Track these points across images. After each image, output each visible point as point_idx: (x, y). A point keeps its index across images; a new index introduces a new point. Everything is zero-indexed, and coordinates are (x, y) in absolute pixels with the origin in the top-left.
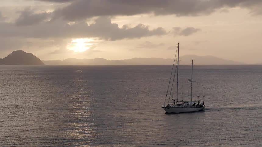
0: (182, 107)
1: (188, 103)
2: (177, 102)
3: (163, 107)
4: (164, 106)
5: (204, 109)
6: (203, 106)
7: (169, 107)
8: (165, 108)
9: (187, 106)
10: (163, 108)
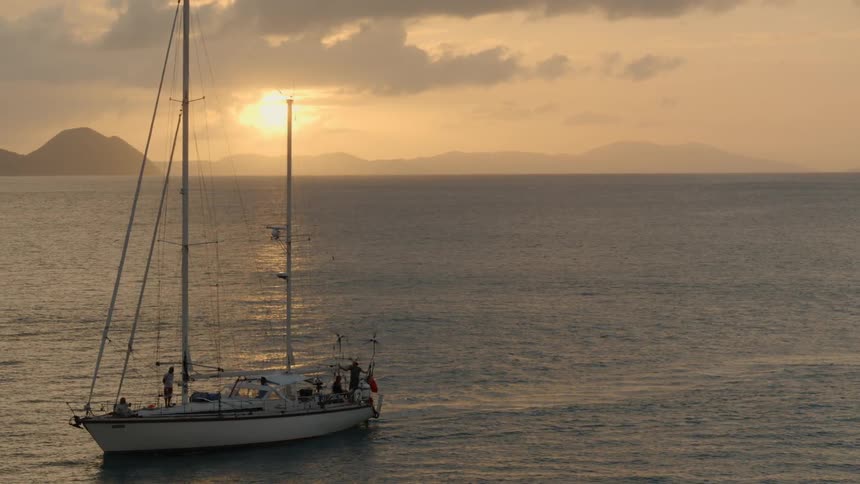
0: (219, 416)
1: (264, 381)
2: (186, 377)
3: (82, 415)
4: (87, 409)
5: (376, 414)
6: (370, 401)
7: (122, 415)
8: (98, 421)
9: (257, 403)
10: (78, 422)
